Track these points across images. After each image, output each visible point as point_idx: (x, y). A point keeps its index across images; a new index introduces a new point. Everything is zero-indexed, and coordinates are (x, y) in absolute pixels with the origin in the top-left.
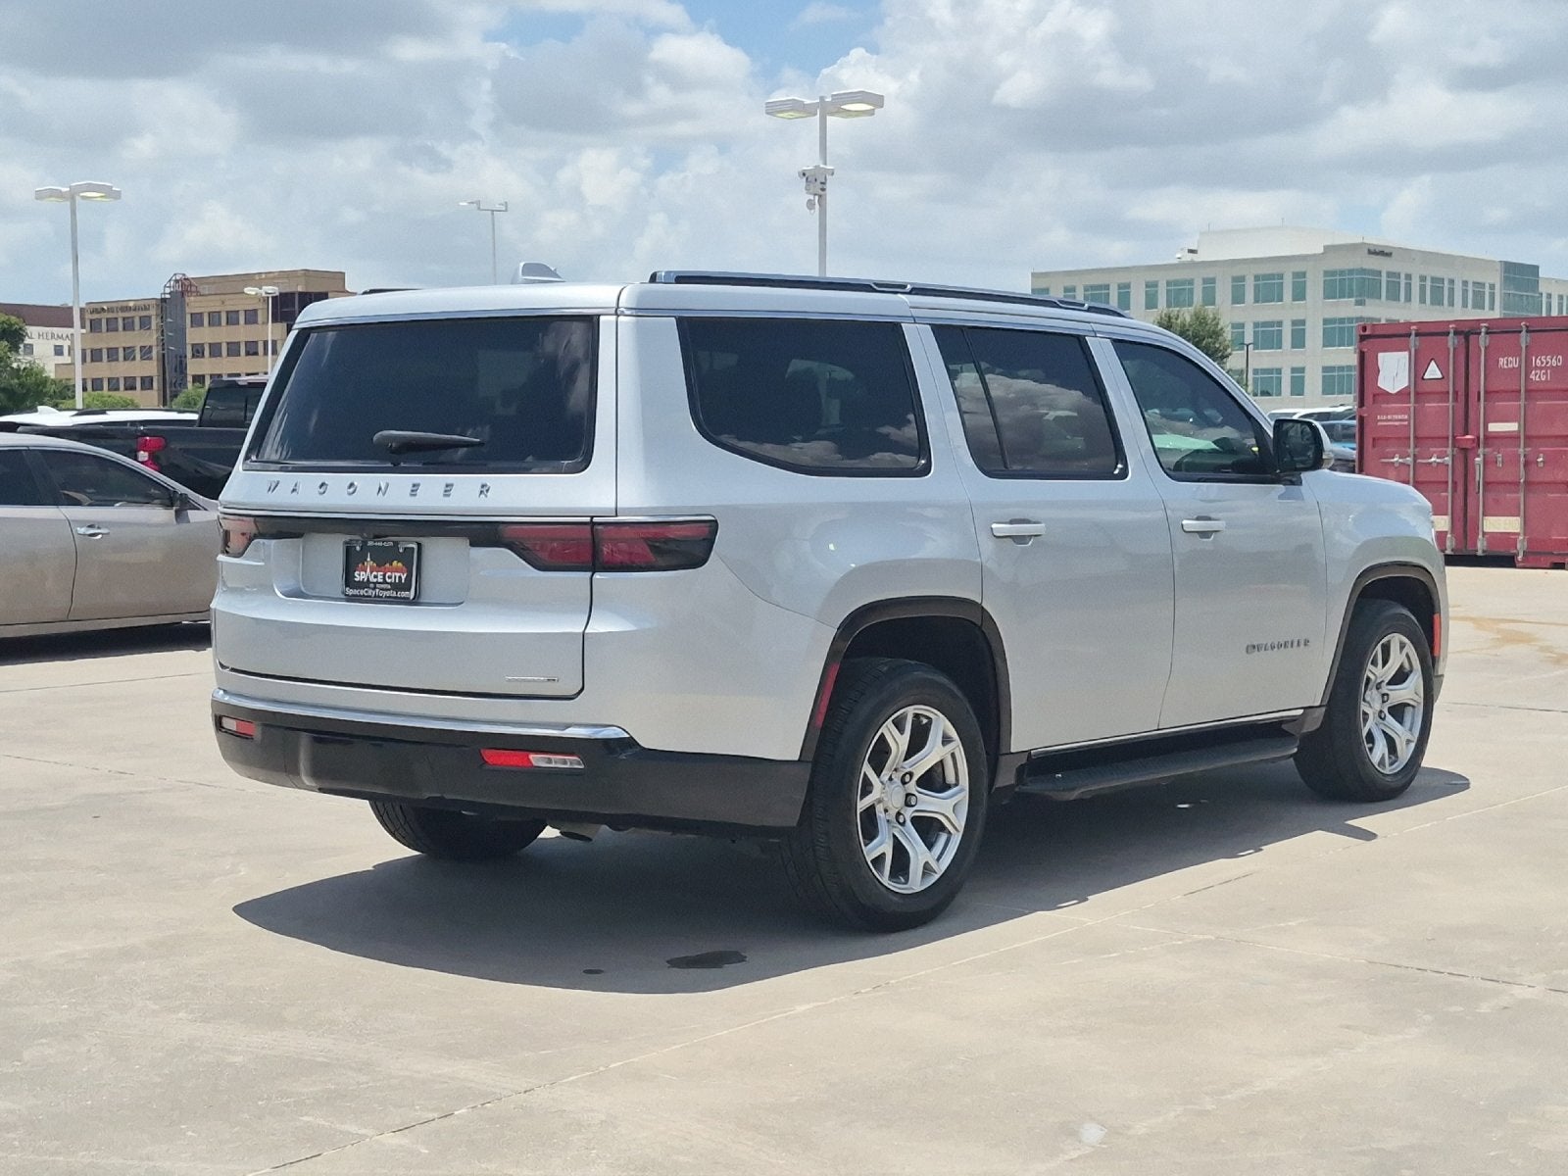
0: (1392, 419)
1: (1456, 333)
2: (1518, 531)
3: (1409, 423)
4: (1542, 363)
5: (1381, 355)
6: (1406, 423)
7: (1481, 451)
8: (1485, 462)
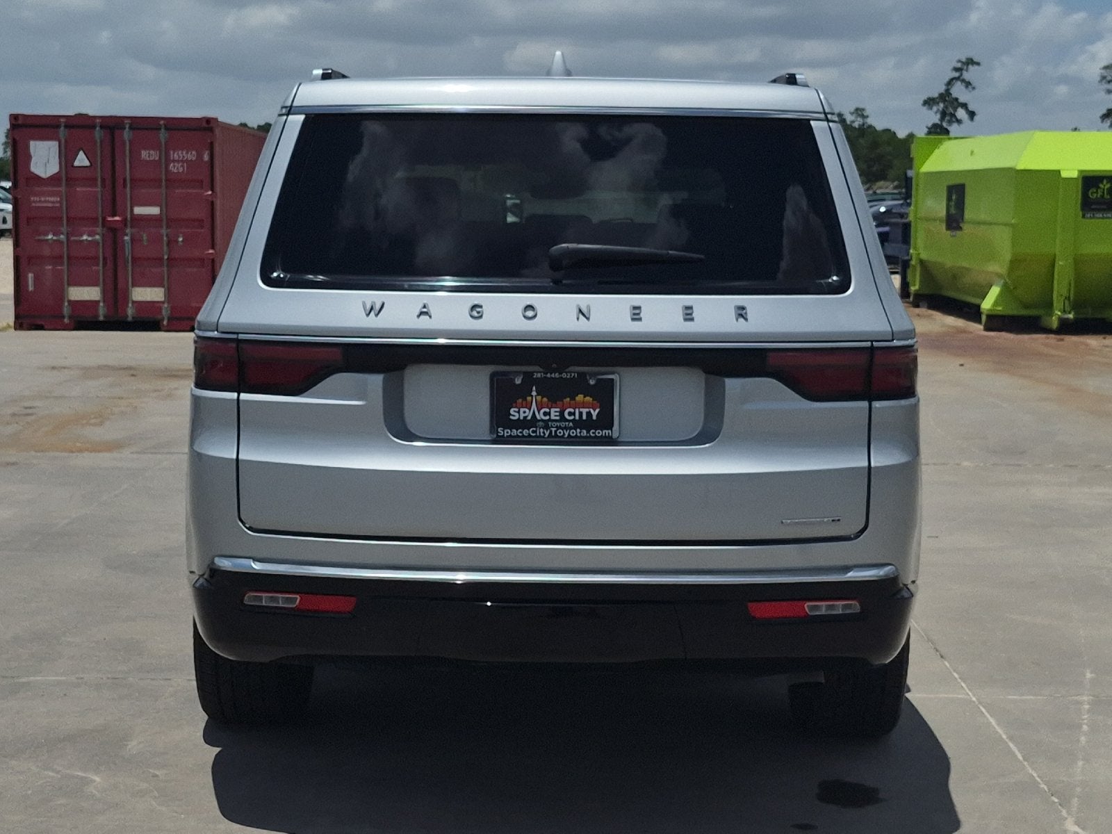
0: (48, 200)
1: (101, 127)
2: (163, 299)
3: (61, 207)
4: (179, 157)
5: (32, 144)
6: (58, 205)
7: (128, 231)
8: (132, 240)
